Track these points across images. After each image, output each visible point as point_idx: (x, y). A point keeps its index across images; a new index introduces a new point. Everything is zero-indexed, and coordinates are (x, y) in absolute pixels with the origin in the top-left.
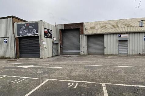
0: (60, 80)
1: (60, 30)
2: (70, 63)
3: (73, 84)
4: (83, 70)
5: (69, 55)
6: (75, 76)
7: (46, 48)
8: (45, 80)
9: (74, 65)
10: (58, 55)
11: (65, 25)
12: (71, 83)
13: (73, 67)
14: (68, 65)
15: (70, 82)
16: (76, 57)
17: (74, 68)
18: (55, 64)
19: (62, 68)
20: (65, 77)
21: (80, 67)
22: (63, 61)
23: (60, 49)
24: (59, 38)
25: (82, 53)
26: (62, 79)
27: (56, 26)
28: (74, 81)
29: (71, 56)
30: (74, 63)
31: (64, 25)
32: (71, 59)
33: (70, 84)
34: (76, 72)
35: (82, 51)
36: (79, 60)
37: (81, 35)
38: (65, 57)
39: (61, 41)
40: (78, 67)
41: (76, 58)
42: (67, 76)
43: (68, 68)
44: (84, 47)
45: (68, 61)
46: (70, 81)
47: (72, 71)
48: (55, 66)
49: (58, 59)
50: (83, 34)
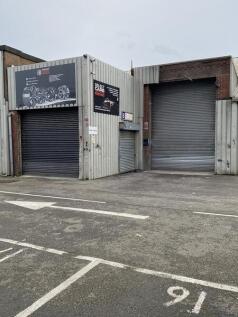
0: (139, 270)
1: (145, 86)
2: (177, 205)
3: (186, 293)
4: (226, 236)
5: (174, 173)
6: (196, 260)
7: (98, 146)
8: (87, 262)
9: (190, 212)
10: (135, 171)
11: (163, 69)
12: (178, 288)
13: (186, 221)
14: (170, 211)
15: (175, 282)
16: (199, 181)
17: (191, 225)
18: (125, 201)
19: (147, 220)
20: (158, 257)
21: (214, 222)
22: (153, 193)
23: (145, 152)
24: (142, 116)
25: (220, 167)
26: (144, 267)
27: (132, 71)
28: (193, 281)
29: (181, 176)
30: (191, 205)
31: (161, 67)
32: (179, 186)
33: (174, 292)
34: (200, 240)
35: (220, 161)
36: (209, 194)
37: (219, 103)
38: (160, 180)
39: (147, 123)
40: (205, 223)
41: (200, 185)
42: (166, 256)
43: (167, 221)
44: (230, 147)
45: (171, 195)
46: (174, 277)
47: (185, 236)
48: (123, 211)
49: (134, 183)
50: (228, 97)
